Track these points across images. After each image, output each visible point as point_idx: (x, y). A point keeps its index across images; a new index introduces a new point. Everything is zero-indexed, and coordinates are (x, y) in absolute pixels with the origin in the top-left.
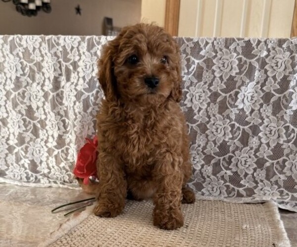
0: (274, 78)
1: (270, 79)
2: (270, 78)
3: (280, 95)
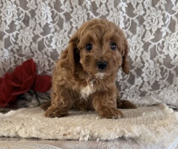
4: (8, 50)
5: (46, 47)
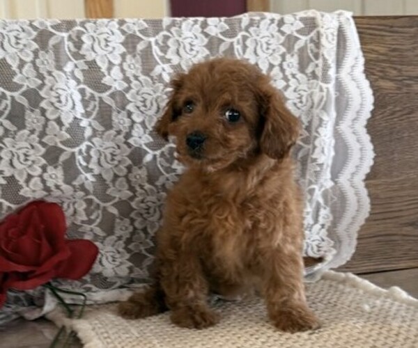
5: (81, 173)
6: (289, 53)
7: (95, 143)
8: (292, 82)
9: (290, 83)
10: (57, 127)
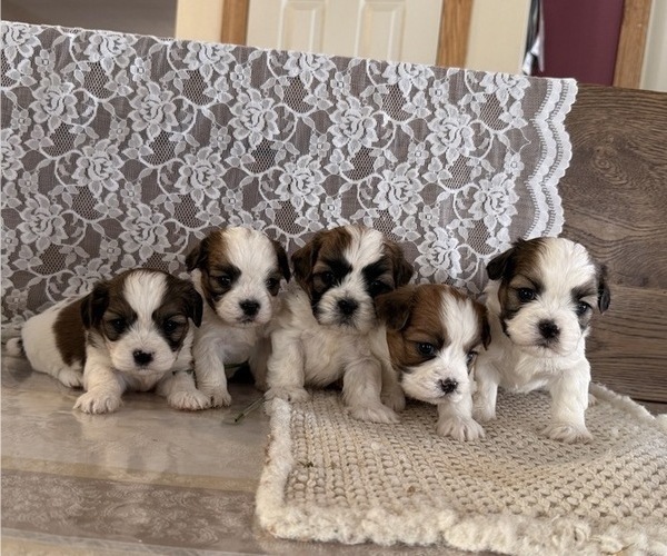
0: (443, 158)
1: (436, 160)
2: (436, 158)
3: (453, 191)
4: (49, 197)
6: (438, 78)
7: (187, 159)
8: (439, 111)
9: (436, 113)
10: (141, 140)
